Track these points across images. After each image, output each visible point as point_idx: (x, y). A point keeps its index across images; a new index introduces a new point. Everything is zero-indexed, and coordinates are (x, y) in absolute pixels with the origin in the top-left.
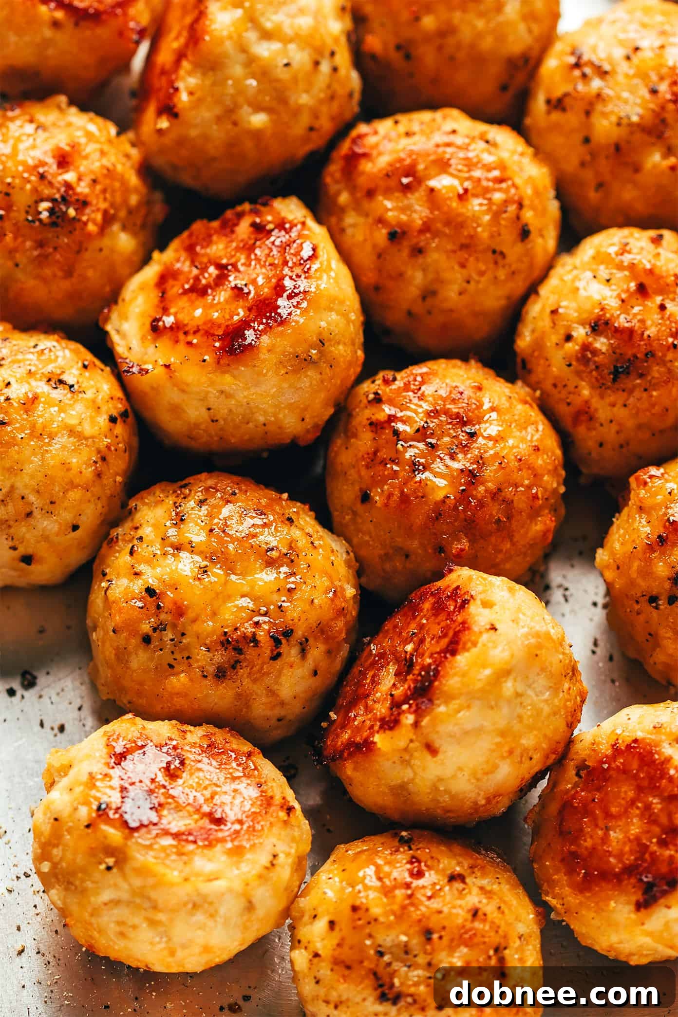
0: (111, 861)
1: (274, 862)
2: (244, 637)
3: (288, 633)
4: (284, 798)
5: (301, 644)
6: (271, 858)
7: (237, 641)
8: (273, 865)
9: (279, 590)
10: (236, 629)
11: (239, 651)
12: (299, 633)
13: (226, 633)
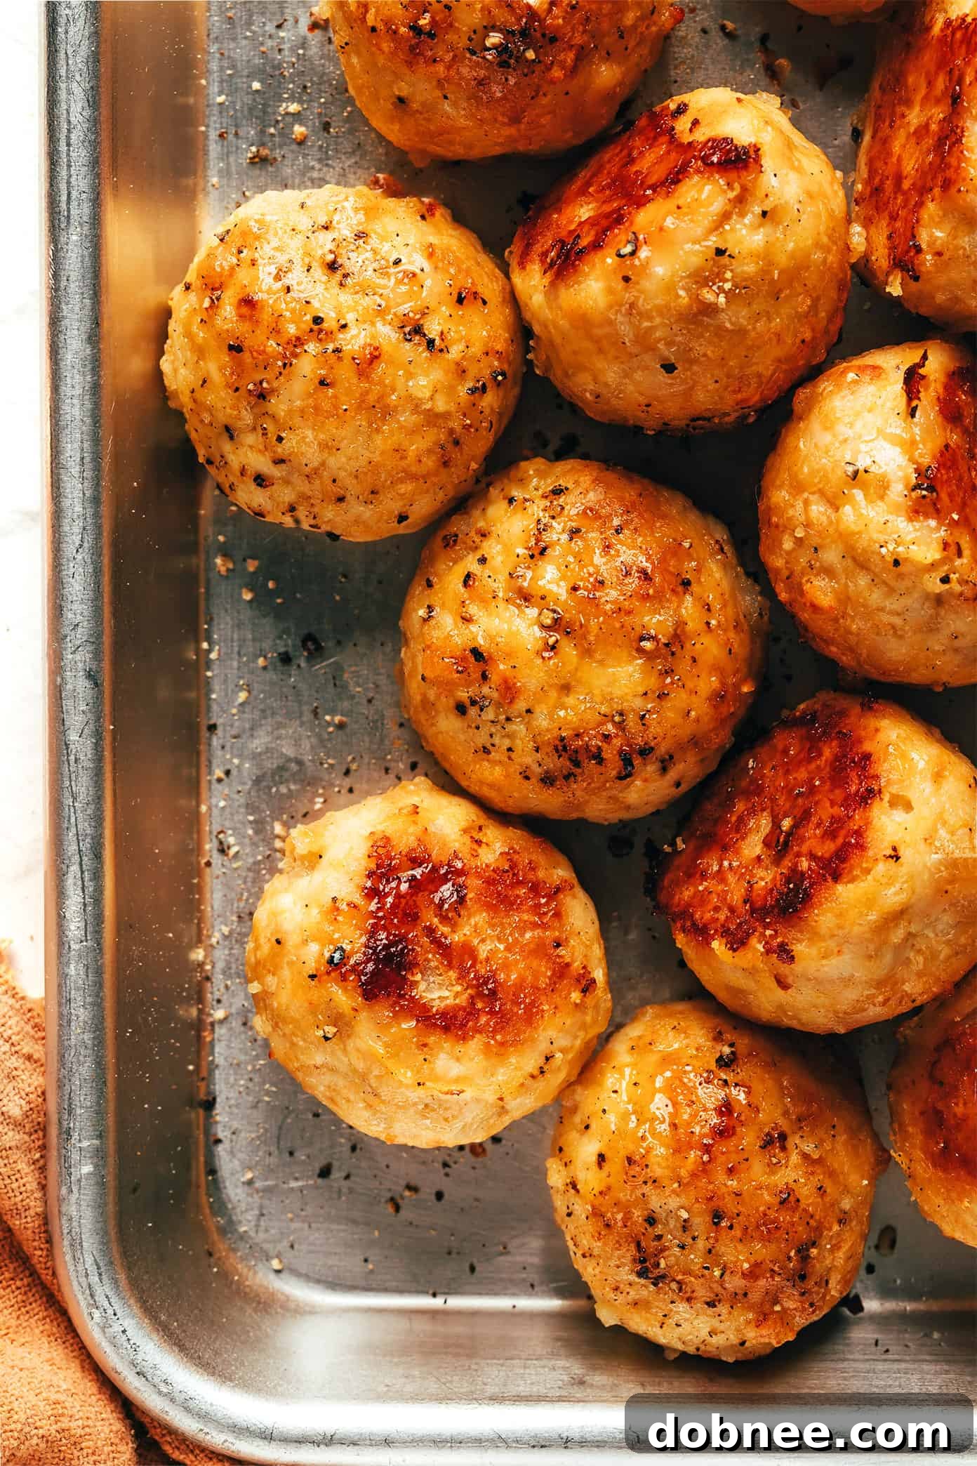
0: (331, 1030)
1: (546, 1068)
2: (587, 747)
3: (645, 752)
4: (584, 967)
5: (662, 761)
6: (541, 1061)
7: (576, 752)
8: (542, 1072)
9: (645, 694)
10: (578, 735)
11: (577, 764)
12: (662, 750)
13: (562, 739)
